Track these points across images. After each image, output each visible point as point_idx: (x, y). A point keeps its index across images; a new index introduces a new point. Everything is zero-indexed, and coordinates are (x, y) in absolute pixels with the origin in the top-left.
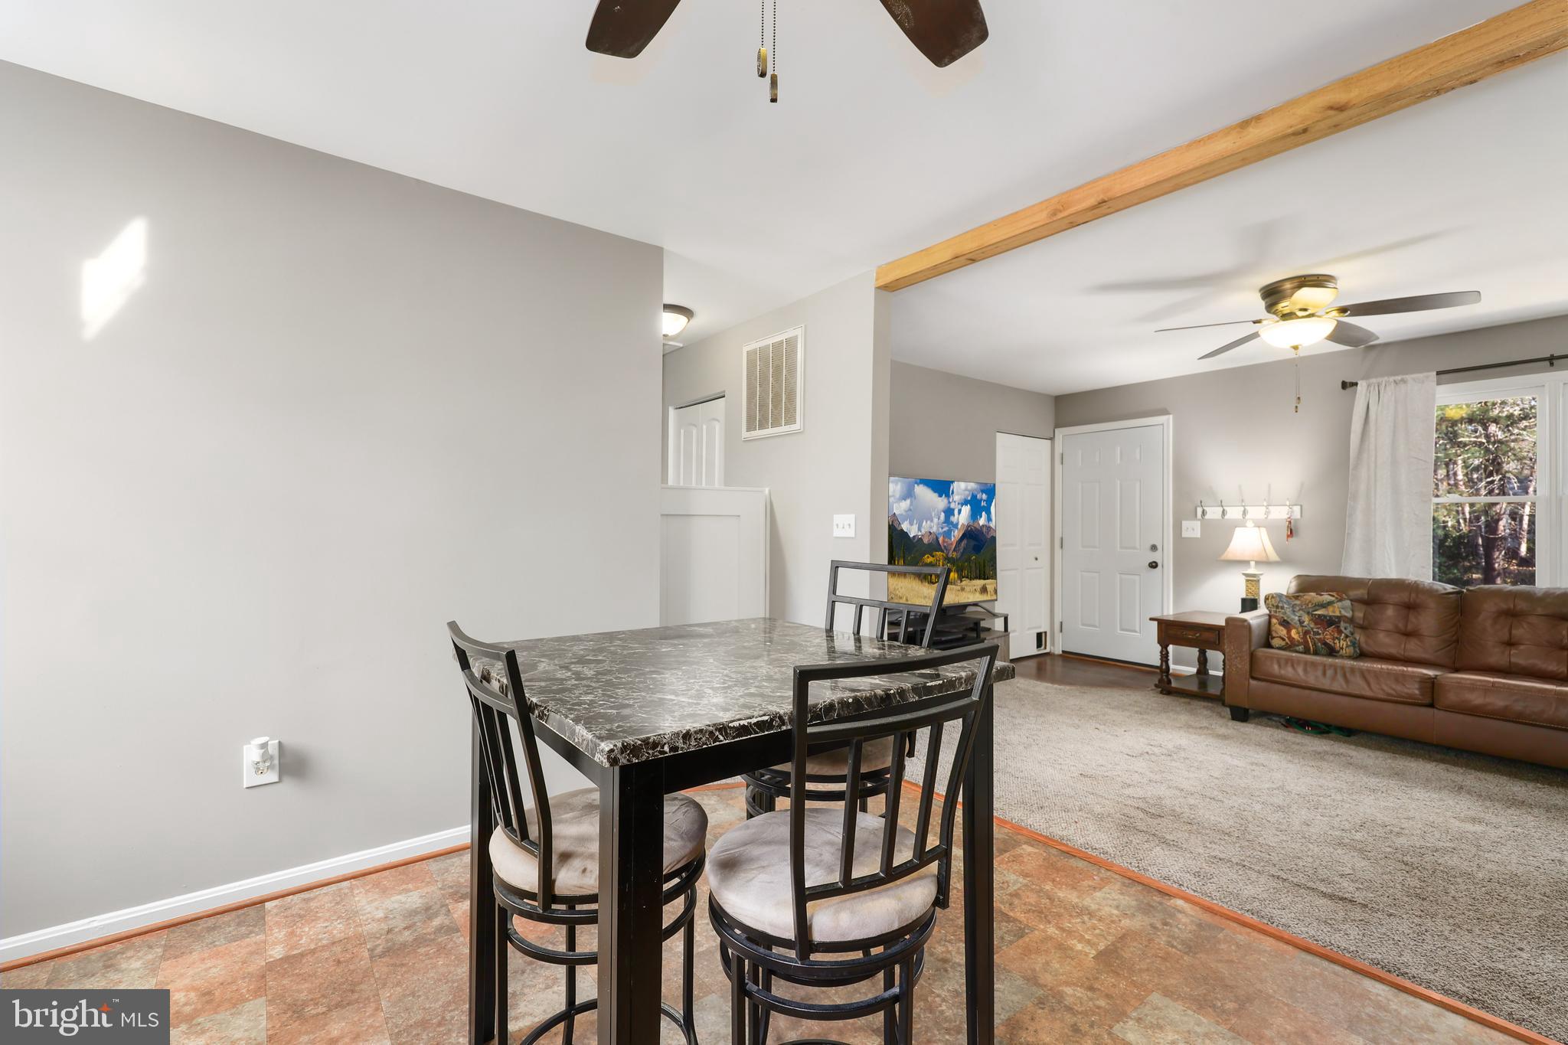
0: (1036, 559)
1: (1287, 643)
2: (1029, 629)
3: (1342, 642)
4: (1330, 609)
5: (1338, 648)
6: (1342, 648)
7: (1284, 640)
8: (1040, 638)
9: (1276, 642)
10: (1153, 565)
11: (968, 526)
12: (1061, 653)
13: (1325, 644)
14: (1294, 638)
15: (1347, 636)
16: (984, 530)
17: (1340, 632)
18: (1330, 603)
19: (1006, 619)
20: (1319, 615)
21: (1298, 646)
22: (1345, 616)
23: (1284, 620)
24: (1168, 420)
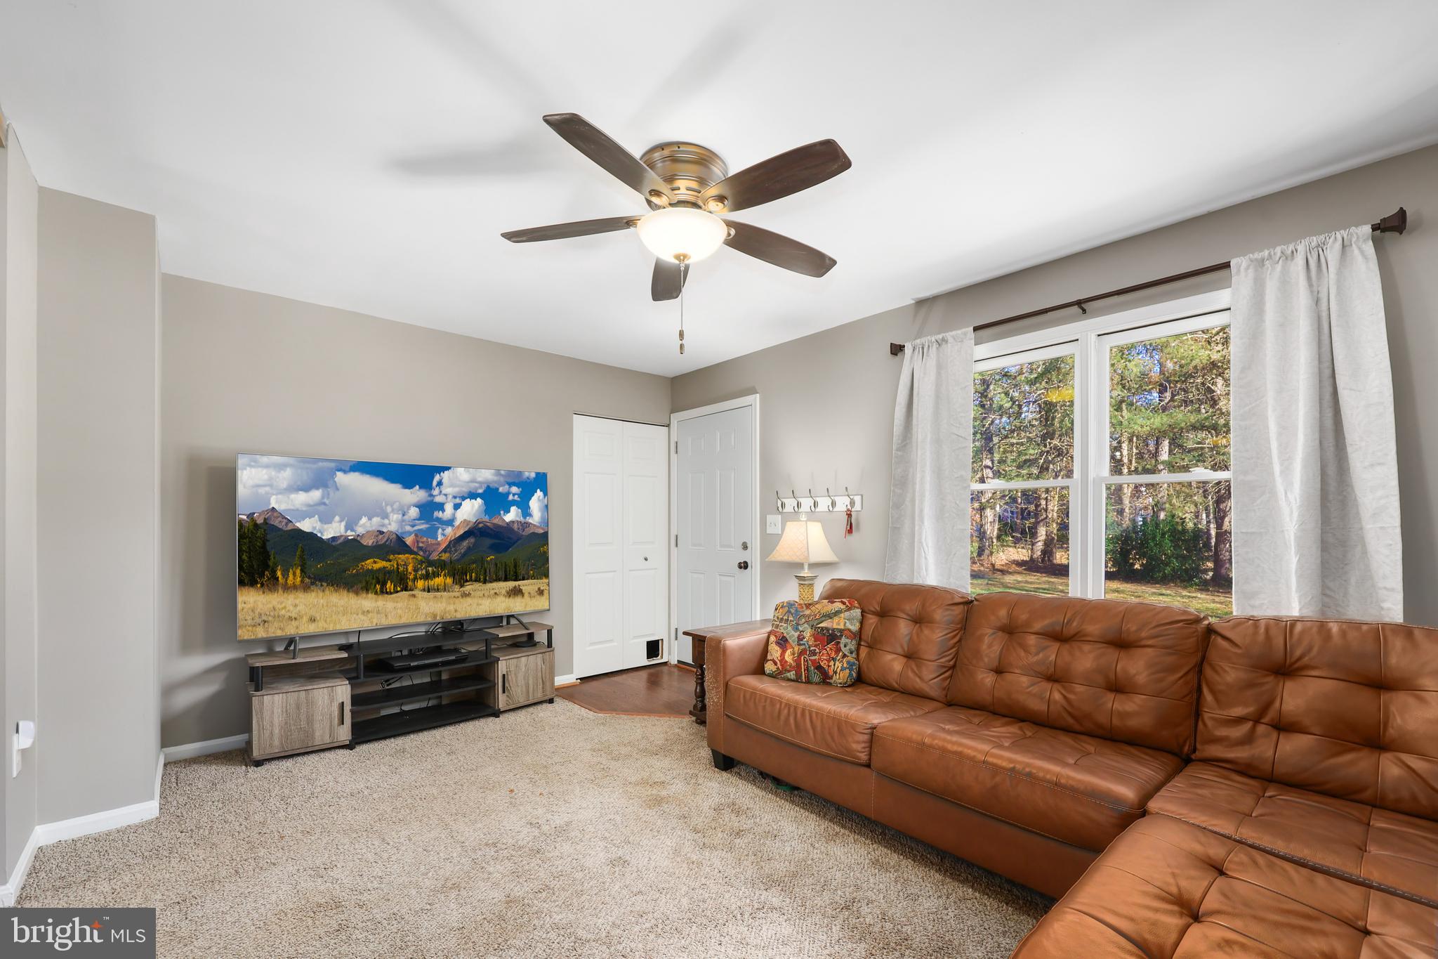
0: (646, 559)
1: (778, 668)
2: (635, 637)
3: (837, 663)
4: (836, 619)
5: (831, 673)
6: (835, 673)
7: (775, 664)
8: (653, 648)
9: (769, 667)
10: (744, 566)
11: (477, 523)
12: (676, 663)
13: (819, 668)
14: (786, 662)
15: (845, 656)
16: (515, 526)
17: (838, 650)
18: (837, 613)
19: (550, 632)
20: (822, 628)
21: (789, 671)
22: (849, 630)
23: (784, 637)
24: (755, 399)
